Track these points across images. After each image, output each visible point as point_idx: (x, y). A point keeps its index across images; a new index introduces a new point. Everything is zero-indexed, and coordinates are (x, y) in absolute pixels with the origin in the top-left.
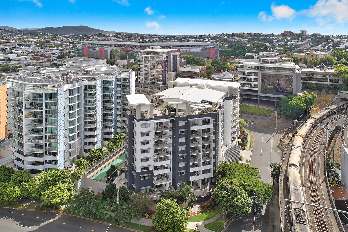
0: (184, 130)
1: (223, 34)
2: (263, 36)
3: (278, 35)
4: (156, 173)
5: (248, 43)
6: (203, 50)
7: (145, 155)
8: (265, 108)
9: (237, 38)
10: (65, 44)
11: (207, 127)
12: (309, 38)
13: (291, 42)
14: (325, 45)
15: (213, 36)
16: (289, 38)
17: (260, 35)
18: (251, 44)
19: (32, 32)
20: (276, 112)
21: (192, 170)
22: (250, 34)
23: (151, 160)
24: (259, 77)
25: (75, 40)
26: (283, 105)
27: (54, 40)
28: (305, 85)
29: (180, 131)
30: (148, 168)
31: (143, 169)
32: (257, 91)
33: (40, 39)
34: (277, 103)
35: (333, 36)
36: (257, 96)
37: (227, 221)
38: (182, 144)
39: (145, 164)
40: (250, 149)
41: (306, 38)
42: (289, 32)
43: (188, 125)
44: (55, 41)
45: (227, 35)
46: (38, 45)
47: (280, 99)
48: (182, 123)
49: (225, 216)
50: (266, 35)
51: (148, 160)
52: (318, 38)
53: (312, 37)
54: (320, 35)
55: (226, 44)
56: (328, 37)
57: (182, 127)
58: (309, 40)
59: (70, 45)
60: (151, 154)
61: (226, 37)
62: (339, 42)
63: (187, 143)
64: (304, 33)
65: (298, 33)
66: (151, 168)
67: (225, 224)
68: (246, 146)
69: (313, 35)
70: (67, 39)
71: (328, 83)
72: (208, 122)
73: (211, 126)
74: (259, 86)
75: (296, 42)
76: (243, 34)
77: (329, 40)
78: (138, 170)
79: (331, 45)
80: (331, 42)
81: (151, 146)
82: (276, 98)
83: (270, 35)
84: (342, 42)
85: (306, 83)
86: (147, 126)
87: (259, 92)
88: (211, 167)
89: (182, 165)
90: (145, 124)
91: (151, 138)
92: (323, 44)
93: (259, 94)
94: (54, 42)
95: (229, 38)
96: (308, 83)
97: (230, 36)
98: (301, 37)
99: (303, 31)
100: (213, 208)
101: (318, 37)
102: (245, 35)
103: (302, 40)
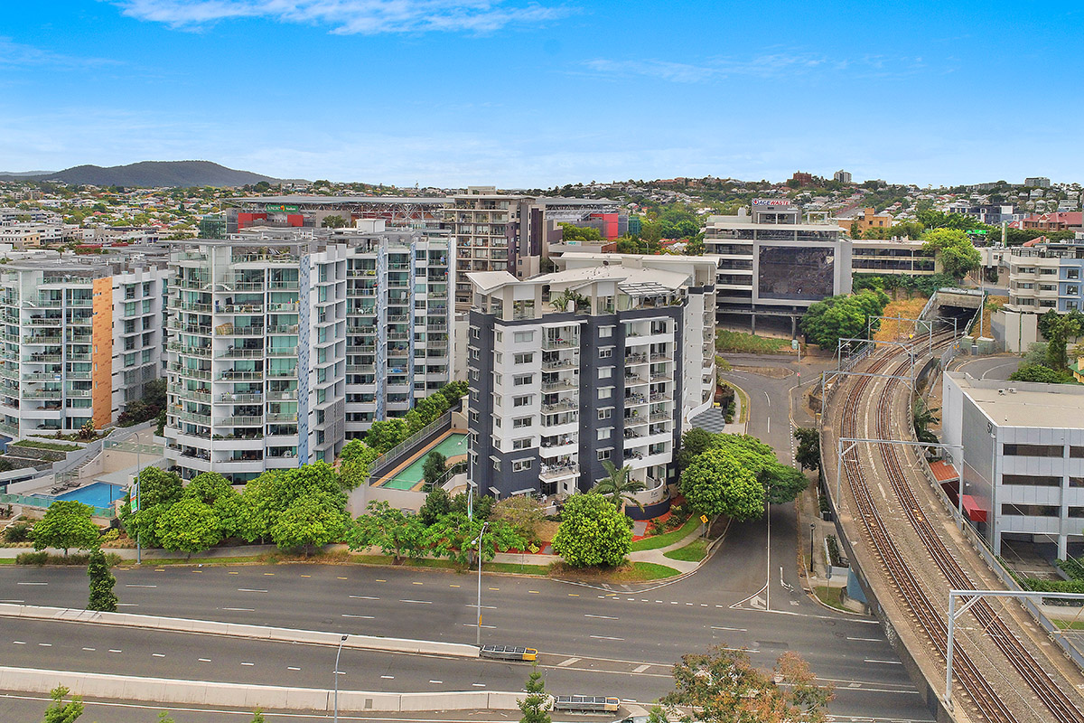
0: (608, 348)
1: (631, 181)
2: (739, 186)
3: (780, 186)
4: (547, 453)
5: (703, 208)
6: (586, 219)
7: (523, 412)
8: (769, 335)
9: (671, 194)
10: (157, 214)
11: (659, 339)
12: (859, 192)
13: (814, 204)
14: (899, 211)
15: (603, 187)
16: (807, 194)
17: (732, 185)
18: (709, 209)
19: (32, 182)
20: (795, 342)
21: (628, 444)
22: (703, 182)
23: (536, 422)
24: (754, 258)
25: (189, 202)
26: (811, 322)
27: (118, 204)
28: (860, 280)
29: (601, 349)
30: (527, 443)
31: (516, 445)
32: (748, 293)
33: (70, 201)
34: (798, 321)
35: (917, 189)
36: (748, 306)
37: (712, 544)
38: (605, 382)
39: (523, 433)
40: (741, 421)
41: (852, 192)
42: (808, 177)
43: (619, 333)
44: (122, 207)
45: (641, 184)
46: (69, 216)
47: (803, 309)
48: (605, 332)
49: (705, 536)
50: (748, 183)
51: (527, 422)
52: (880, 193)
53: (865, 190)
54: (884, 185)
55: (640, 210)
56: (904, 190)
57: (606, 341)
58: (858, 197)
59: (172, 219)
60: (535, 409)
61: (640, 190)
62: (931, 201)
63: (616, 380)
64: (846, 180)
65: (831, 178)
66: (536, 444)
67: (708, 549)
68: (733, 415)
69: (869, 185)
70: (161, 201)
71: (912, 272)
72: (663, 329)
73: (668, 338)
74: (756, 280)
75: (826, 203)
76: (687, 180)
77: (909, 198)
78: (506, 448)
79: (912, 208)
80: (912, 202)
81: (536, 389)
82: (795, 309)
83: (758, 183)
84: (938, 202)
85: (862, 276)
86: (528, 337)
87: (755, 294)
88: (667, 437)
89: (604, 434)
90: (522, 333)
91: (536, 367)
92: (893, 208)
93: (756, 300)
94: (118, 208)
95: (648, 191)
96: (867, 275)
97: (652, 185)
98: (838, 190)
99: (842, 175)
100: (677, 526)
101: (880, 189)
102: (691, 184)
103: (842, 199)
